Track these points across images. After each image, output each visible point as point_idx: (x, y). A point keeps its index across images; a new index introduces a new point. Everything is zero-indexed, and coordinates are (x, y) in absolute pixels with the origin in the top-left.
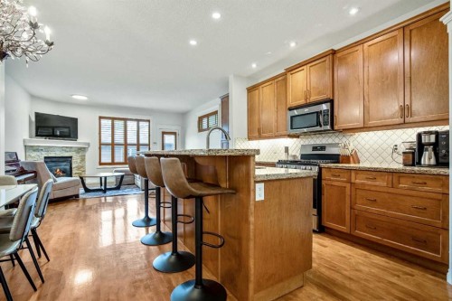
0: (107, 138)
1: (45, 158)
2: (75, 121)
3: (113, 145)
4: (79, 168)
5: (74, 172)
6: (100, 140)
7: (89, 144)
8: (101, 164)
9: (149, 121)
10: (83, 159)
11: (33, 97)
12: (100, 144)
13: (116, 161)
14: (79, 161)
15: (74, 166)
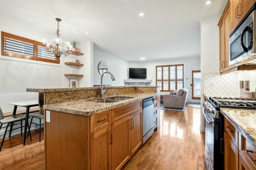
0: (159, 77)
2: (145, 70)
6: (157, 78)
7: (151, 81)
9: (183, 65)
13: (164, 89)
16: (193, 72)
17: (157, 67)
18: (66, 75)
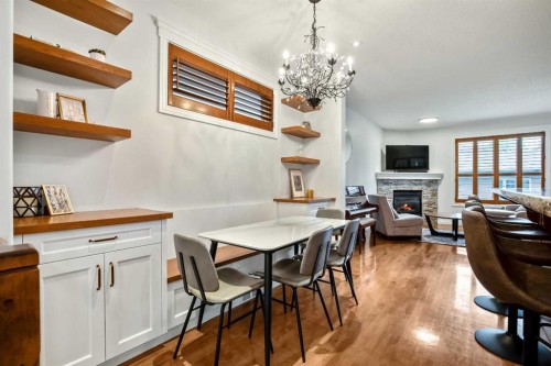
0: (466, 166)
1: (395, 191)
2: (426, 149)
3: (475, 175)
4: (429, 204)
5: (424, 208)
6: (457, 170)
7: (442, 176)
8: (457, 201)
10: (435, 194)
11: (385, 131)
12: (457, 175)
14: (429, 196)
15: (424, 201)
17: (457, 141)
18: (284, 160)
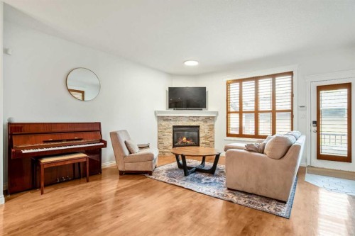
1: (174, 127)
2: (203, 90)
3: (241, 112)
4: (206, 137)
5: (202, 141)
6: (228, 108)
7: (217, 113)
8: (228, 135)
9: (291, 73)
10: (212, 129)
12: (228, 112)
14: (206, 131)
15: (201, 135)
16: (319, 88)
